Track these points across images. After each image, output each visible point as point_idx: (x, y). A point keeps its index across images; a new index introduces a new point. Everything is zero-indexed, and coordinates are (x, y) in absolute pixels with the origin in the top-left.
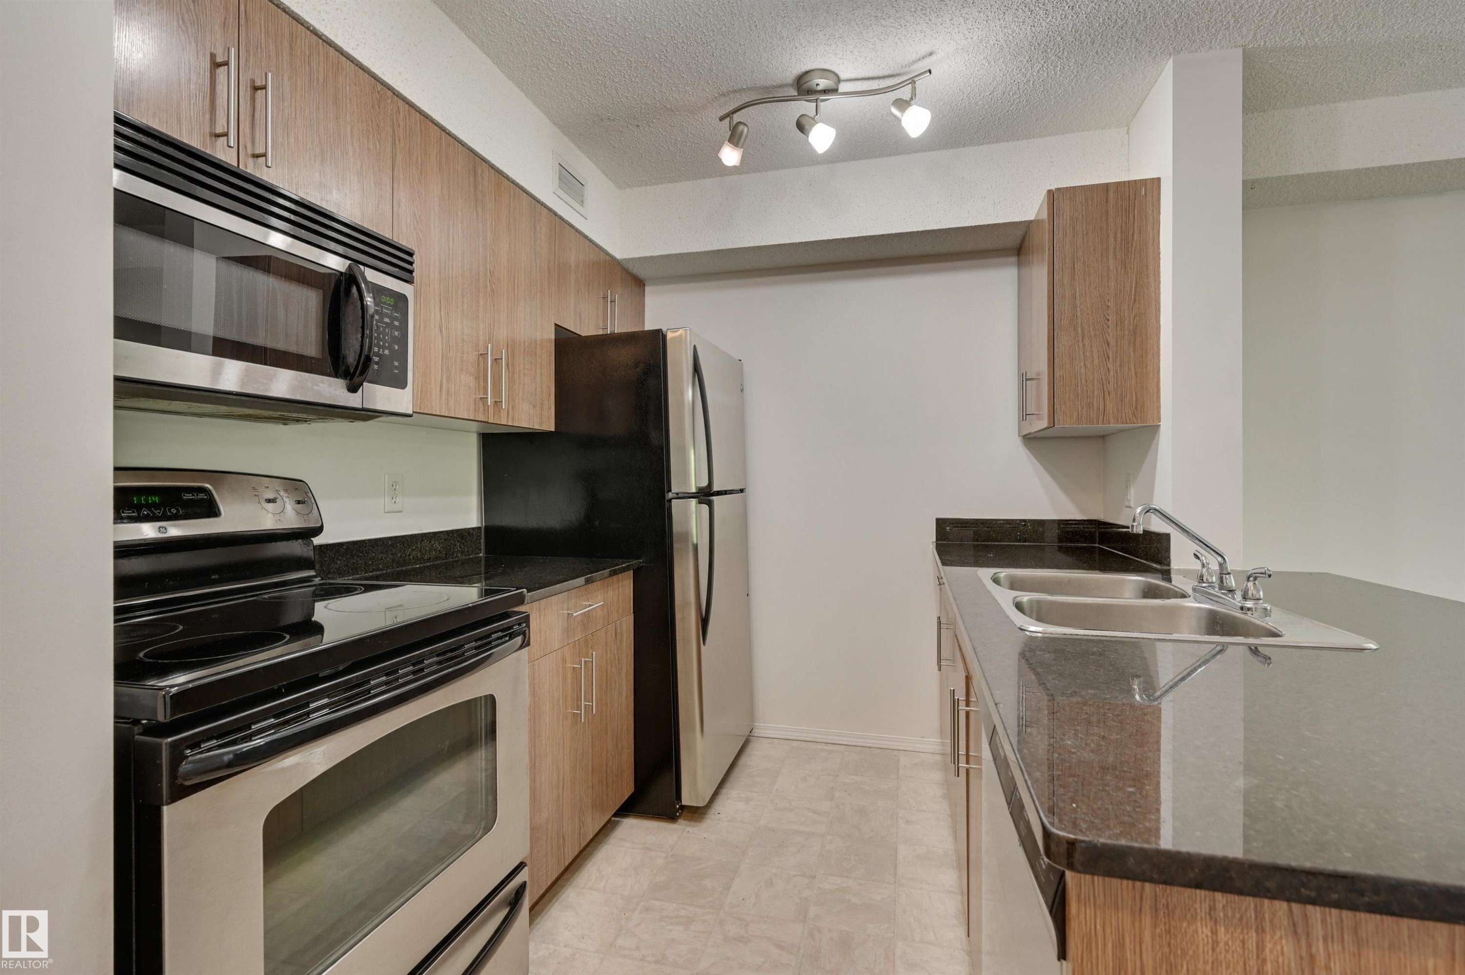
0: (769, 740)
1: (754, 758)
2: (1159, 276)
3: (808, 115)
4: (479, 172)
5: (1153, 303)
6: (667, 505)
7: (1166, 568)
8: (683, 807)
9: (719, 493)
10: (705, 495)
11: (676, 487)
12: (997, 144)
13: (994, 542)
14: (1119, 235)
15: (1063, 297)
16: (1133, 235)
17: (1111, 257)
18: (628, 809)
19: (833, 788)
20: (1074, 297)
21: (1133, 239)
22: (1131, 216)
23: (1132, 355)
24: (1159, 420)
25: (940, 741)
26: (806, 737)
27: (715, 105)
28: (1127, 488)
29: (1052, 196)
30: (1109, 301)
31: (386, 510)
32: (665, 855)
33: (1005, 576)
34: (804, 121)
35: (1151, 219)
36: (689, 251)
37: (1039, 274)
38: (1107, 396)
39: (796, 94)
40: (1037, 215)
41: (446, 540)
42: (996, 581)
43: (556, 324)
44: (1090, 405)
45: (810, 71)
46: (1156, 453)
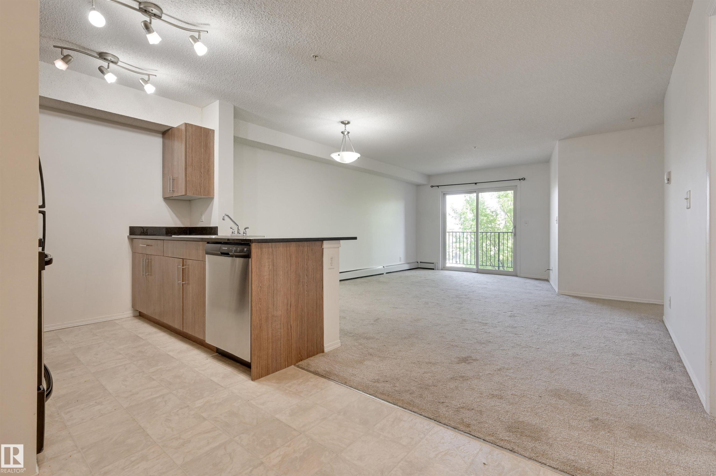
2: (214, 157)
3: (104, 67)
5: (213, 164)
14: (204, 142)
15: (189, 156)
17: (202, 148)
20: (192, 157)
21: (208, 144)
22: (207, 138)
23: (207, 177)
24: (214, 196)
28: (201, 216)
29: (186, 125)
30: (201, 160)
34: (103, 69)
35: (212, 140)
38: (201, 188)
39: (99, 57)
40: (178, 126)
44: (196, 190)
45: (107, 53)
46: (213, 205)
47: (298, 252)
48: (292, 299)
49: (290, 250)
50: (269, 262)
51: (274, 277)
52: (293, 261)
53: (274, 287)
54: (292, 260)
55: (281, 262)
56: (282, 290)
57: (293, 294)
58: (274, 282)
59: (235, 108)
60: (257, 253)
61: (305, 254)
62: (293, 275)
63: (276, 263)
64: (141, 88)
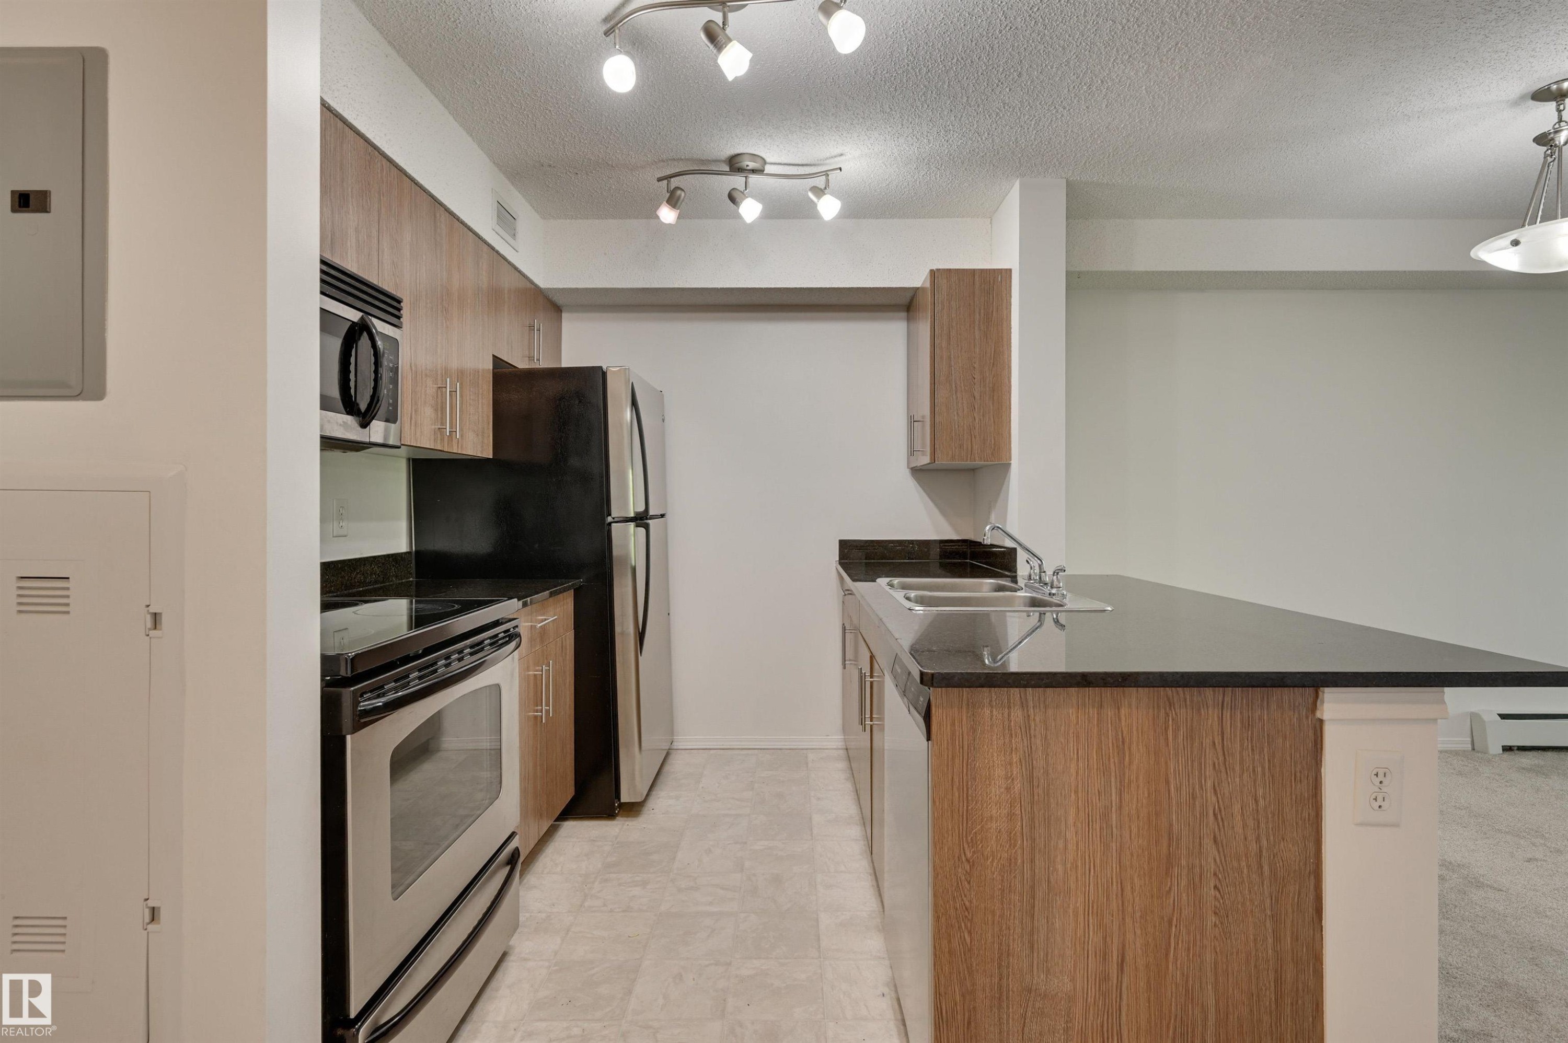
0: (688, 751)
1: (677, 764)
2: (1011, 347)
3: (738, 188)
4: (438, 215)
5: (1007, 367)
6: (606, 528)
7: (1014, 574)
8: (622, 805)
9: (653, 517)
10: (641, 519)
11: (616, 512)
12: (891, 220)
13: (888, 559)
14: (982, 311)
15: (942, 358)
16: (992, 312)
17: (976, 328)
18: (569, 813)
19: (752, 782)
20: (950, 358)
21: (992, 315)
22: (991, 297)
23: (991, 408)
24: (1010, 459)
25: (843, 737)
26: (723, 745)
27: (653, 167)
28: (989, 513)
29: (933, 273)
30: (975, 363)
31: (335, 535)
32: (611, 843)
33: (898, 582)
34: (735, 194)
35: (1005, 300)
36: (614, 287)
37: (924, 329)
38: (973, 439)
39: (728, 170)
40: (923, 284)
41: (383, 564)
42: (891, 585)
43: (494, 356)
44: (961, 446)
45: (741, 154)
46: (1009, 485)
47: (1166, 729)
48: (1130, 936)
49: (1120, 720)
50: (1011, 764)
51: (1032, 827)
52: (1134, 767)
53: (1033, 870)
54: (1130, 763)
55: (1073, 771)
56: (1073, 886)
57: (1138, 914)
58: (1033, 849)
59: (1069, 185)
60: (953, 724)
61: (1207, 742)
62: (1135, 830)
63: (1046, 773)
64: (810, 212)
